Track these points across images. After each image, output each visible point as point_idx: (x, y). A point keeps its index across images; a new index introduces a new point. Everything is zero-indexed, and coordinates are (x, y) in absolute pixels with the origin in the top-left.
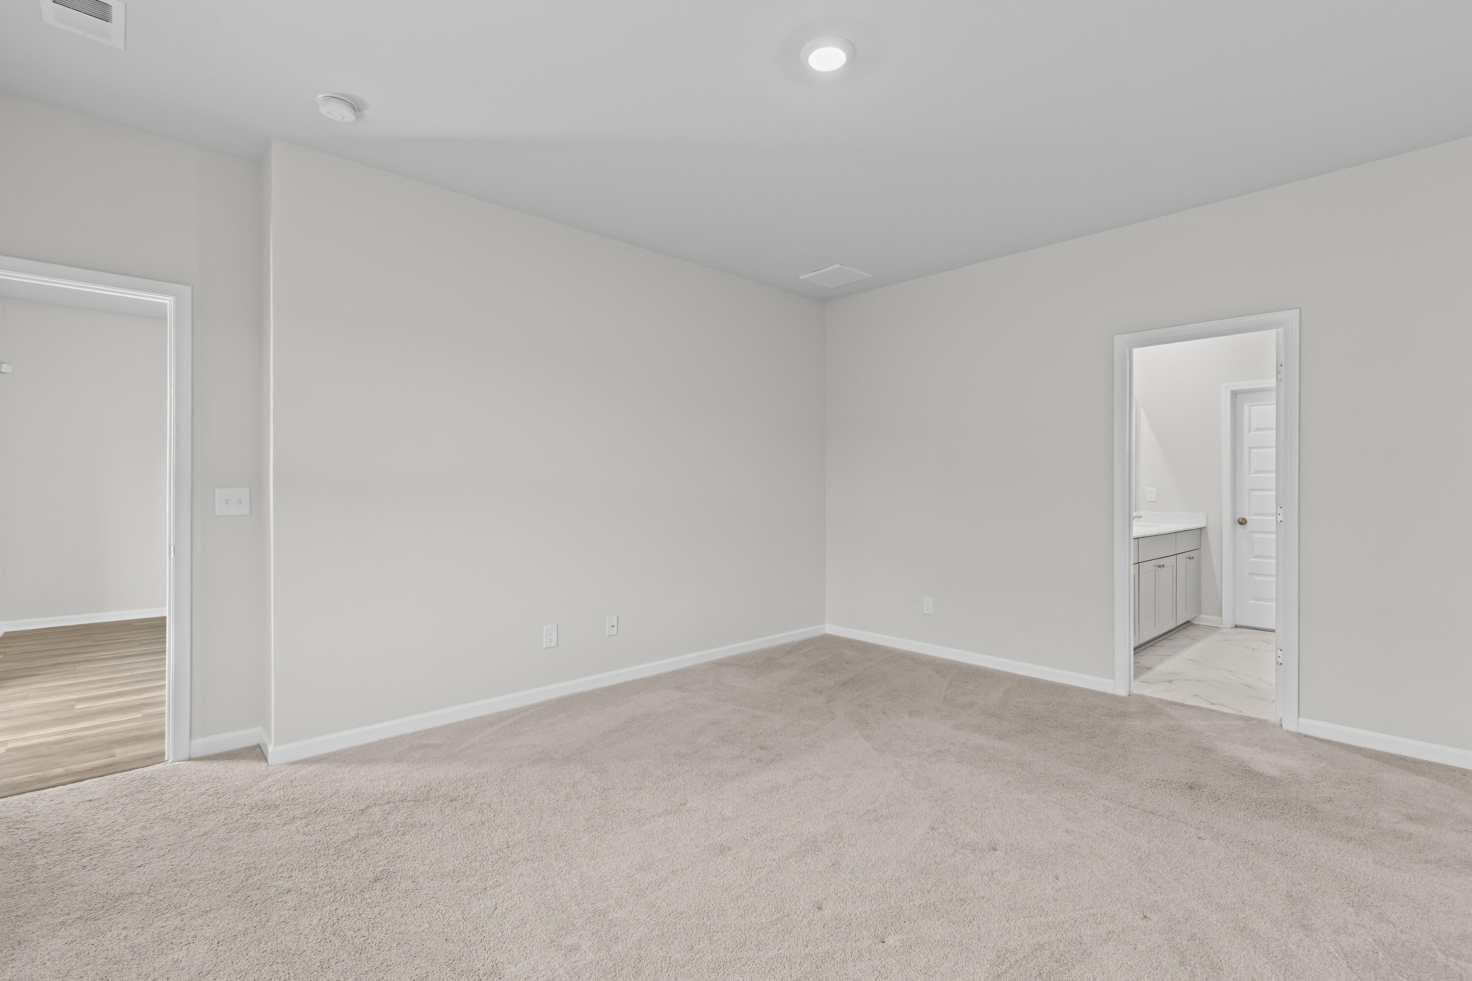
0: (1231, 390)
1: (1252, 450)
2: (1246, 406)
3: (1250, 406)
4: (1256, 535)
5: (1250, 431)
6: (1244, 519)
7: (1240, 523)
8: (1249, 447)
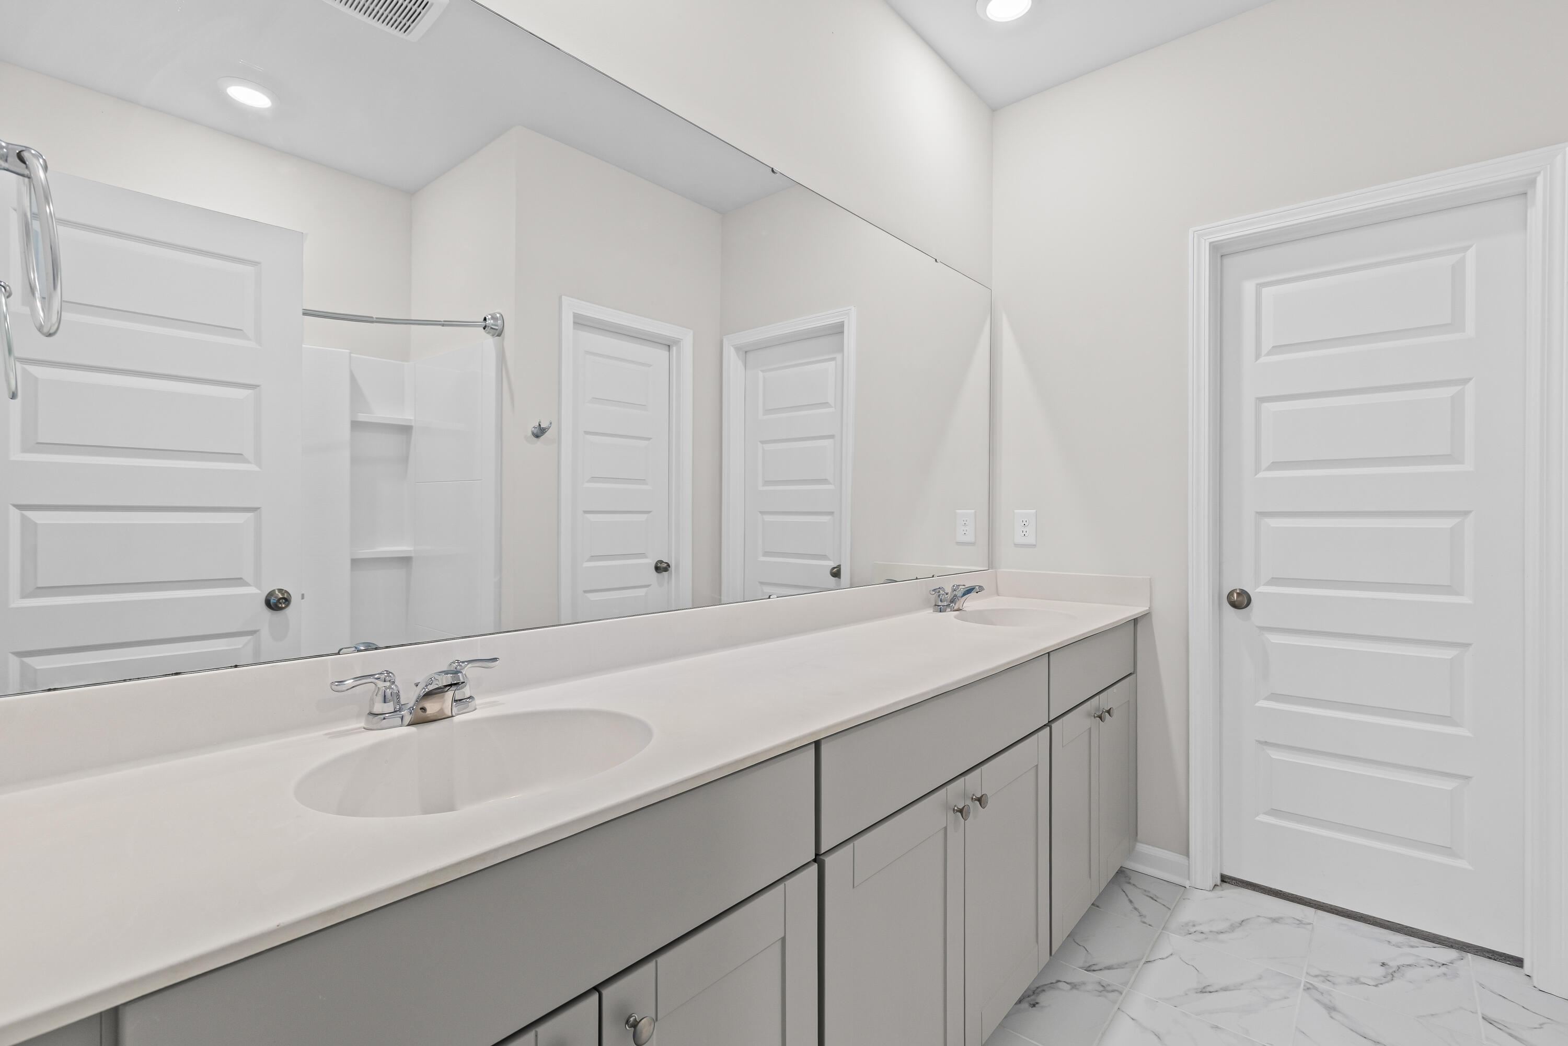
0: (1210, 243)
1: (1266, 405)
2: (1249, 287)
3: (1260, 286)
4: (1275, 639)
5: (1258, 356)
6: (1243, 593)
7: (1234, 605)
8: (1257, 399)
